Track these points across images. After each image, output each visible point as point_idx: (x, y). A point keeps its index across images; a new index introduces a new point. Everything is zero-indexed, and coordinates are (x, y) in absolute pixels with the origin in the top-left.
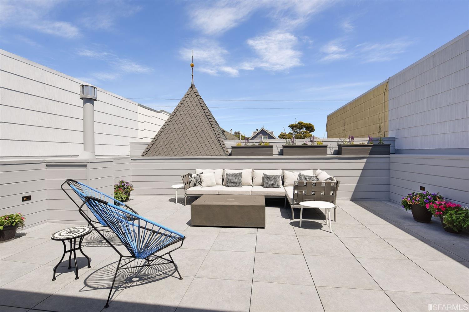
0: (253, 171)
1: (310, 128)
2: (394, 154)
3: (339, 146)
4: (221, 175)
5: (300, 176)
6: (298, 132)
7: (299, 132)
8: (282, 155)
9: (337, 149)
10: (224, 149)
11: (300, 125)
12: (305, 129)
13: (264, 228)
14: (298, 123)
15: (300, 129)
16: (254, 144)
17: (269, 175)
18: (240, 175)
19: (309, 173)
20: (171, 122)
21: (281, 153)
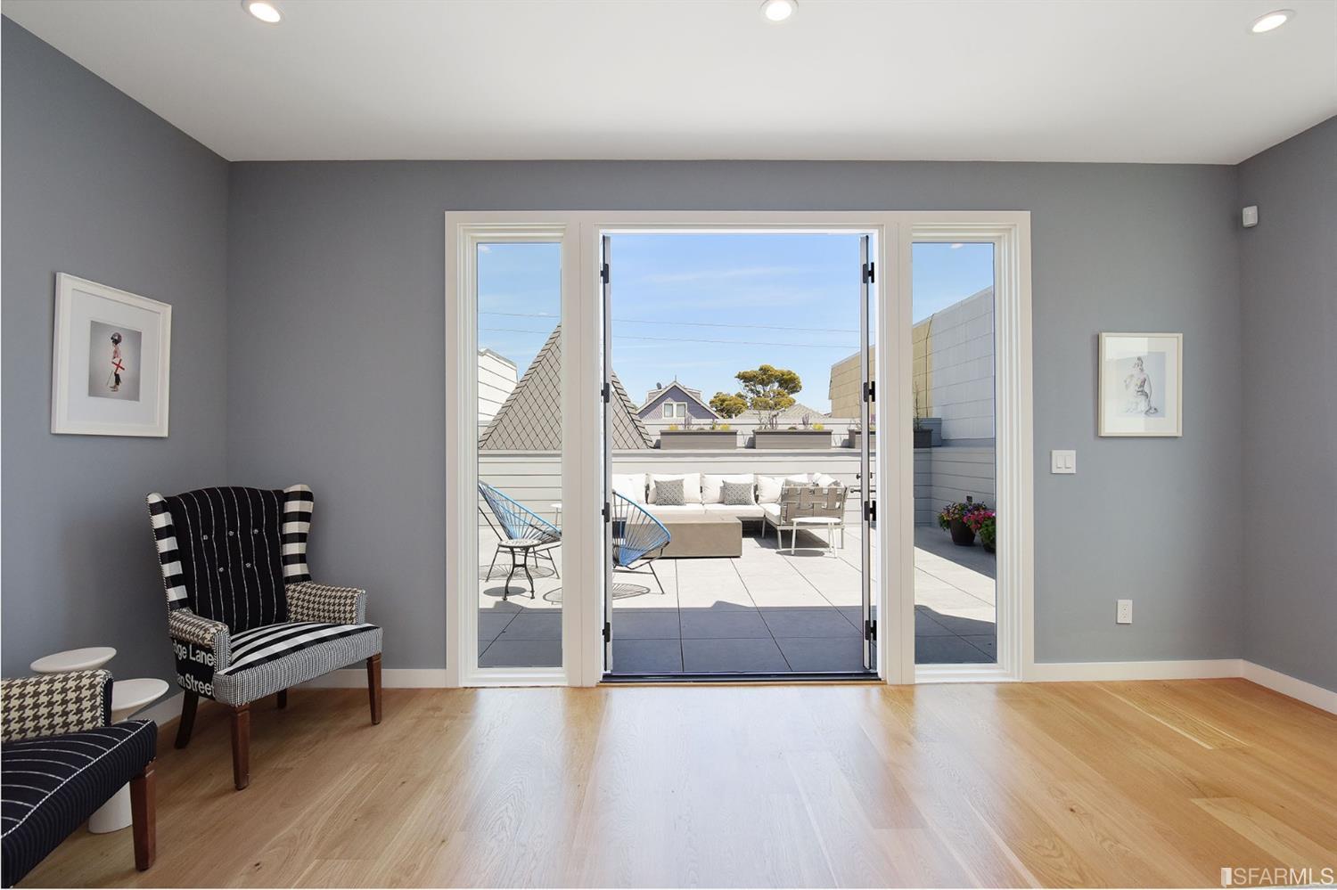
0: (702, 477)
1: (789, 383)
2: (940, 446)
3: (852, 433)
4: (644, 484)
5: (787, 483)
6: (759, 392)
7: (762, 391)
8: (754, 448)
9: (847, 437)
10: (645, 437)
11: (765, 374)
12: (777, 384)
13: (738, 557)
14: (761, 369)
15: (763, 383)
16: (702, 426)
17: (733, 482)
18: (679, 484)
19: (801, 479)
20: (531, 380)
21: (752, 444)
